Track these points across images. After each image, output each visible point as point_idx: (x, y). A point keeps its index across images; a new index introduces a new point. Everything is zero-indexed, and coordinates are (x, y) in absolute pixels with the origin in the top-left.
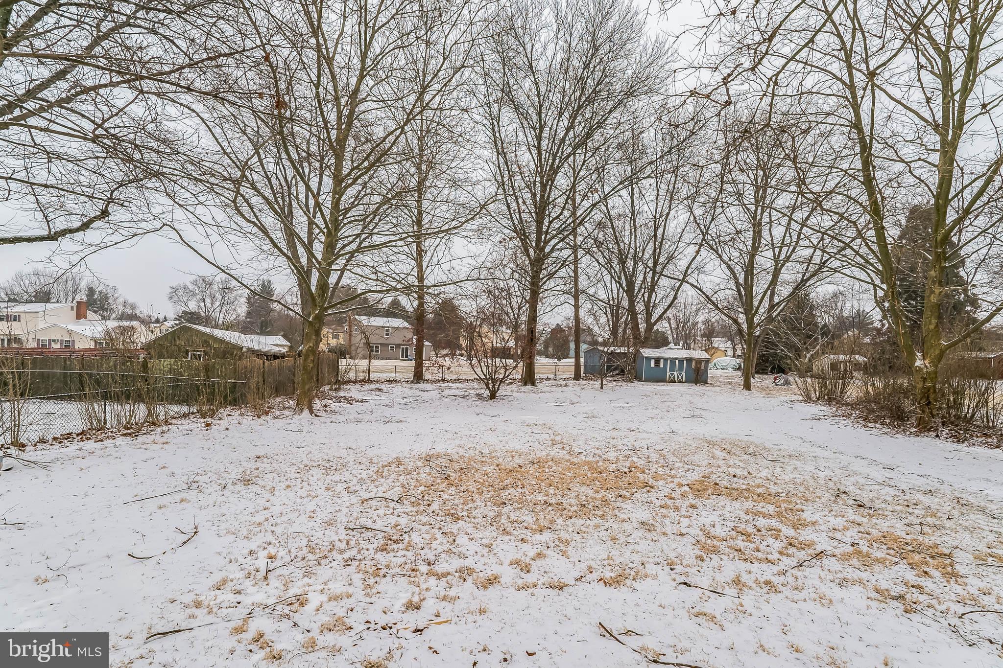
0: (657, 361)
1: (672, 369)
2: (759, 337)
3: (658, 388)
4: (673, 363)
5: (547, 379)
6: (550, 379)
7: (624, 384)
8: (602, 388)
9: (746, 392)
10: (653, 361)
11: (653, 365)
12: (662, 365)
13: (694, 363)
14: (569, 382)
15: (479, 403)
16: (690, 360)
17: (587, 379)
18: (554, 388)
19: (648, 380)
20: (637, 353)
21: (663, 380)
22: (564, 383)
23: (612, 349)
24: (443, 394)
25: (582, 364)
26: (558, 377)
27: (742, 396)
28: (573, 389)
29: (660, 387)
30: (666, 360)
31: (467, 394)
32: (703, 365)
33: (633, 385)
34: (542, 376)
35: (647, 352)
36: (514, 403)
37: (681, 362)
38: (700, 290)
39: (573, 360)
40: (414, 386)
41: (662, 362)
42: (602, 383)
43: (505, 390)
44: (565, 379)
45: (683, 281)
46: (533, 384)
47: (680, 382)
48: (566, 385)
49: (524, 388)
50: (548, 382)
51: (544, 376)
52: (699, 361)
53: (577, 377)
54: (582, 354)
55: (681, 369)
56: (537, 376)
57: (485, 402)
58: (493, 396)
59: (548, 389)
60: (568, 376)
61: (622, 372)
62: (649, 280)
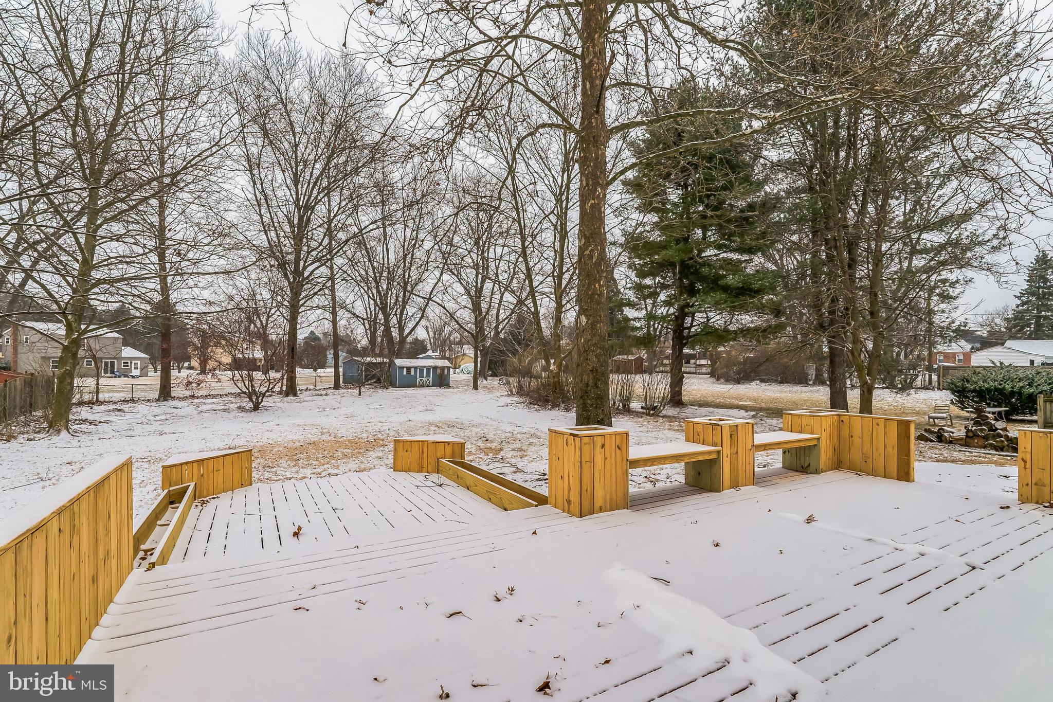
0: (409, 369)
1: (421, 376)
2: (489, 347)
3: (409, 392)
4: (422, 371)
5: (307, 390)
6: (310, 390)
7: (380, 391)
8: (360, 395)
9: (474, 391)
10: (405, 370)
11: (405, 373)
12: (413, 373)
13: (438, 371)
14: (329, 392)
15: (242, 414)
16: (435, 368)
17: (346, 387)
18: (315, 398)
19: (402, 386)
20: (392, 363)
21: (413, 385)
22: (324, 392)
23: (369, 359)
24: (199, 409)
25: (341, 374)
26: (318, 388)
27: (471, 395)
28: (334, 398)
29: (410, 391)
30: (416, 368)
31: (227, 407)
32: (446, 371)
33: (388, 391)
34: (301, 388)
35: (399, 362)
36: (279, 412)
37: (428, 369)
38: (444, 308)
39: (332, 370)
40: (160, 403)
41: (413, 370)
42: (360, 391)
43: (267, 402)
44: (324, 389)
45: (430, 299)
46: (295, 395)
47: (428, 386)
48: (326, 395)
49: (286, 399)
50: (307, 393)
51: (304, 387)
52: (443, 368)
53: (337, 386)
54: (341, 364)
55: (428, 375)
56: (298, 387)
57: (249, 414)
58: (256, 408)
59: (310, 398)
60: (328, 387)
61: (379, 381)
62: (400, 299)
